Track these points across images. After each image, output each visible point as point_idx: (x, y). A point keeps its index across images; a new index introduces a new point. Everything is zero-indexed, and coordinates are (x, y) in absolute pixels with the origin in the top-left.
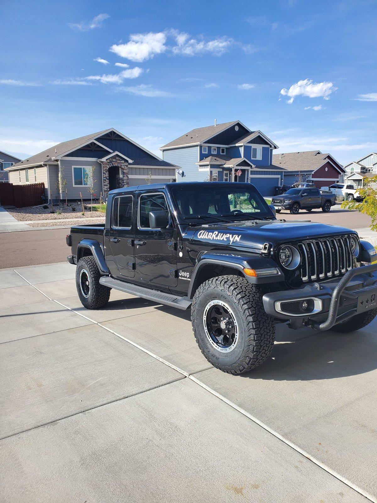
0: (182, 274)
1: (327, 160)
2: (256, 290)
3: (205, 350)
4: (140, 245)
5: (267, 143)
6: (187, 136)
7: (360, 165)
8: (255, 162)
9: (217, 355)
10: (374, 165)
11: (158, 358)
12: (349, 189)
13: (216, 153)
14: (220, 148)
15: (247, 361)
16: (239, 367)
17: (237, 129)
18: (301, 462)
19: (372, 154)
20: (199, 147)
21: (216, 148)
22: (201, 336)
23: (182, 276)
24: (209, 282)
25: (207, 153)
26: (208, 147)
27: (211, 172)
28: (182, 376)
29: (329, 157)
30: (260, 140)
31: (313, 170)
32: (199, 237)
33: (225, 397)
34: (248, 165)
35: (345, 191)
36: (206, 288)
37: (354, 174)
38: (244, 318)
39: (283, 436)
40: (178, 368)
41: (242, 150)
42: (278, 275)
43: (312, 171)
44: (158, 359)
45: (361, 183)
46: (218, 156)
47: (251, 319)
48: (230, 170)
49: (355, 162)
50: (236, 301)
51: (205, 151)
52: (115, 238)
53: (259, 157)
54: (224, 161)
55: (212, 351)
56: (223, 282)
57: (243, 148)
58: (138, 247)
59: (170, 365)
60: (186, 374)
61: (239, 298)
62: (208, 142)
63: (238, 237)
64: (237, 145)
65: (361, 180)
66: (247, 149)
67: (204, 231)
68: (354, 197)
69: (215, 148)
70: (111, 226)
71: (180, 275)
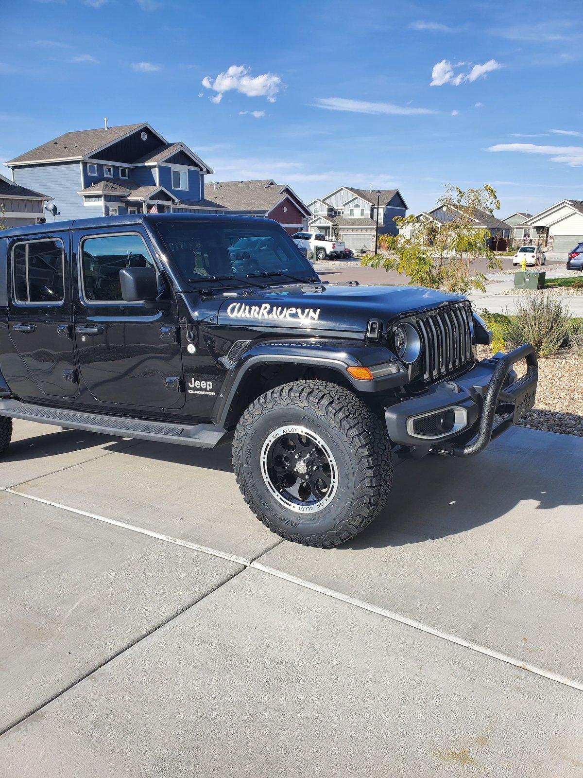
0: (196, 384)
1: (286, 195)
2: (360, 403)
3: (268, 514)
4: (88, 334)
5: (195, 165)
6: (56, 143)
7: (327, 204)
8: (178, 194)
9: (294, 519)
10: (345, 205)
11: (171, 540)
12: (319, 240)
13: (112, 176)
14: (118, 167)
15: (357, 523)
16: (341, 534)
17: (144, 137)
18: (519, 678)
19: (342, 189)
20: (81, 165)
21: (112, 168)
22: (256, 490)
23: (195, 389)
24: (274, 395)
25: (96, 175)
26: (98, 165)
27: (107, 208)
28: (239, 566)
29: (287, 191)
30: (183, 158)
31: (266, 209)
32: (233, 316)
33: (335, 590)
34: (169, 198)
35: (313, 243)
36: (270, 406)
37: (320, 218)
38: (352, 452)
39: (465, 639)
40: (222, 553)
41: (156, 173)
42: (400, 374)
43: (265, 212)
44: (173, 542)
45: (329, 232)
46: (115, 181)
47: (365, 452)
48: (139, 205)
49: (320, 200)
50: (334, 424)
51: (92, 171)
52: (22, 325)
53: (184, 186)
54: (128, 190)
55: (281, 513)
56: (305, 394)
57: (157, 169)
58: (84, 339)
59: (204, 549)
60: (243, 561)
61: (340, 419)
62: (96, 156)
63: (315, 312)
64: (147, 164)
65: (328, 228)
66: (165, 172)
67: (239, 304)
68: (326, 252)
69: (110, 167)
70: (10, 301)
71: (192, 386)
